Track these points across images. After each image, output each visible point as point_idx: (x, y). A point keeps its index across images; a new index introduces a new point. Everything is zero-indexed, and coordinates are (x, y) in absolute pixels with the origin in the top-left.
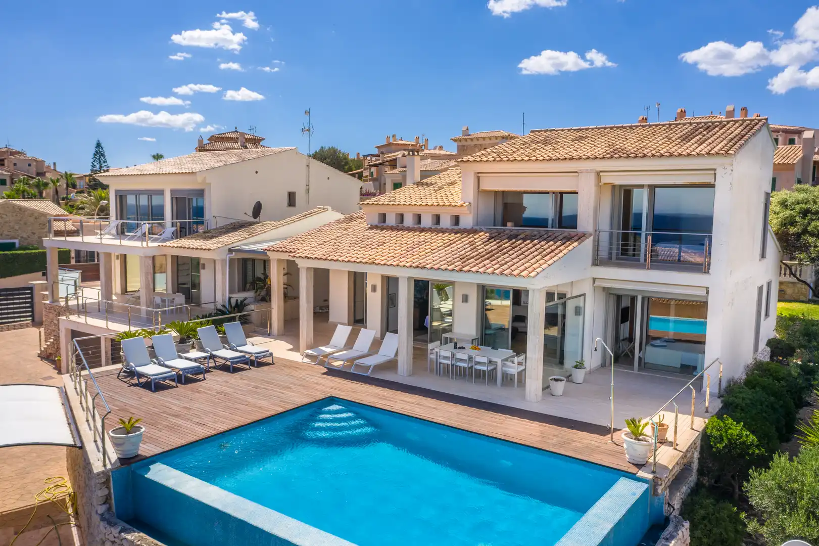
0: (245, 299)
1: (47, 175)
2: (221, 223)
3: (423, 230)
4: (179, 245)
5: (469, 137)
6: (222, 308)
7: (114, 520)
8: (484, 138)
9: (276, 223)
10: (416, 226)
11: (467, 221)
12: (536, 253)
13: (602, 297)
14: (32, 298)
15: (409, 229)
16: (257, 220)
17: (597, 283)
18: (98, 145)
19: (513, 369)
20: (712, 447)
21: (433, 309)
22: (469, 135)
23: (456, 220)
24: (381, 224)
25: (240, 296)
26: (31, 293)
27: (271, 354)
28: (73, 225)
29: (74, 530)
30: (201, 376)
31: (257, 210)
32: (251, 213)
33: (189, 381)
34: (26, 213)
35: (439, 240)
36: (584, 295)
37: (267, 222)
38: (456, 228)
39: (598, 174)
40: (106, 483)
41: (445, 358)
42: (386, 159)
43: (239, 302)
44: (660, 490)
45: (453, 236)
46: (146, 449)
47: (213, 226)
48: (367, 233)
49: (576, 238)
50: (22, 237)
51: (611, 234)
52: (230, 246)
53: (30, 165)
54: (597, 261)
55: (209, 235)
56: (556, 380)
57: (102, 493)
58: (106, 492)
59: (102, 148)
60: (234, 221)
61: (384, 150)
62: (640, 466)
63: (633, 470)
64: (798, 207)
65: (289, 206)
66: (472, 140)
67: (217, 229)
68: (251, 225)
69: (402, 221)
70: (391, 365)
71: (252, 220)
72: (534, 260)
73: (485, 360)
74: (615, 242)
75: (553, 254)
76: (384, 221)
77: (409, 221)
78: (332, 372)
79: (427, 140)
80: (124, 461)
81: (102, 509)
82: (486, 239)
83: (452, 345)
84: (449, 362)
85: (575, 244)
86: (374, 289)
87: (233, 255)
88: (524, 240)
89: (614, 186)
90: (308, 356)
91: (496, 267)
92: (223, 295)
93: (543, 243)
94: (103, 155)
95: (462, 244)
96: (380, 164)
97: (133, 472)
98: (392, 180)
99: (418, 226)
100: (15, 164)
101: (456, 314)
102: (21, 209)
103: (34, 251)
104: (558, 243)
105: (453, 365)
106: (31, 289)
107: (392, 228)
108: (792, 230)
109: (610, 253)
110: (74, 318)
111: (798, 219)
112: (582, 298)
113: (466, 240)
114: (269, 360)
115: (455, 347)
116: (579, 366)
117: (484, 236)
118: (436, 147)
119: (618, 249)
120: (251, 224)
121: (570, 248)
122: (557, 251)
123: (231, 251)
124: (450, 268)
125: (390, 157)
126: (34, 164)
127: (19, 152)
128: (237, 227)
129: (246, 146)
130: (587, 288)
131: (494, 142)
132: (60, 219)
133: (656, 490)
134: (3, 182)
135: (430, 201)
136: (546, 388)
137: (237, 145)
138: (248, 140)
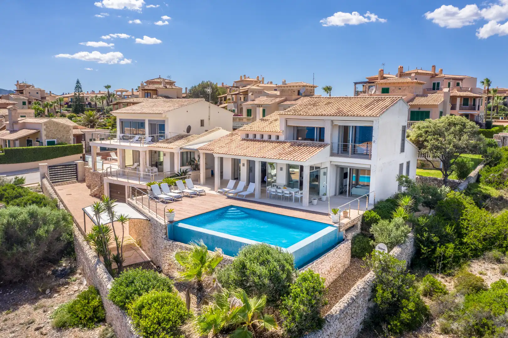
0: (187, 169)
2: (173, 135)
3: (264, 141)
4: (157, 146)
5: (285, 85)
6: (177, 173)
7: (169, 239)
8: (293, 86)
9: (198, 136)
10: (262, 139)
11: (282, 138)
12: (307, 152)
13: (335, 168)
14: (76, 169)
15: (258, 141)
16: (189, 134)
17: (332, 163)
18: (78, 82)
19: (299, 196)
20: (365, 220)
21: (268, 173)
22: (286, 84)
23: (278, 137)
24: (247, 138)
25: (184, 168)
26: (76, 167)
27: (205, 191)
28: (81, 131)
29: (142, 251)
30: (180, 199)
31: (189, 129)
32: (186, 131)
33: (176, 201)
34: (60, 125)
35: (271, 146)
36: (327, 168)
37: (194, 135)
38: (278, 140)
39: (332, 121)
40: (166, 228)
41: (274, 192)
42: (240, 91)
43: (184, 171)
44: (341, 230)
45: (276, 144)
46: (176, 219)
47: (169, 137)
48: (241, 142)
49: (323, 146)
50: (58, 138)
51: (339, 144)
52: (180, 147)
53: (37, 93)
54: (332, 154)
55: (169, 141)
56: (314, 199)
57: (164, 231)
58: (166, 231)
59: (80, 84)
60: (177, 134)
61: (240, 84)
62: (335, 223)
63: (333, 224)
64: (424, 130)
65: (201, 126)
66: (287, 87)
67: (171, 138)
68: (186, 136)
69: (255, 137)
70: (252, 195)
71: (186, 133)
72: (306, 155)
73: (288, 192)
74: (340, 147)
75: (313, 152)
76: (248, 137)
77: (258, 137)
78: (229, 198)
79: (263, 78)
80: (171, 222)
81: (164, 237)
82: (289, 146)
83: (276, 187)
84: (275, 193)
85: (323, 148)
86: (244, 165)
87: (182, 151)
88: (304, 146)
89: (339, 126)
90: (219, 192)
91: (291, 158)
92: (177, 168)
93: (311, 148)
94: (81, 88)
95: (279, 148)
96: (238, 94)
97: (174, 226)
99: (262, 140)
100: (29, 93)
101: (278, 175)
102: (58, 124)
103: (66, 145)
104: (316, 148)
105: (276, 195)
106: (76, 165)
107: (251, 140)
108: (421, 139)
109: (338, 152)
110: (110, 178)
111: (423, 134)
112: (326, 169)
113: (281, 146)
114: (204, 193)
115: (277, 188)
116: (325, 194)
117: (288, 144)
118: (269, 82)
119: (341, 150)
120: (187, 136)
121: (320, 150)
122: (315, 151)
123: (181, 149)
124: (275, 158)
125: (245, 89)
126: (39, 92)
127: (31, 86)
128: (180, 137)
129: (166, 87)
130: (328, 165)
131: (298, 88)
132: (75, 128)
133: (340, 230)
134: (24, 103)
135: (267, 129)
136: (310, 202)
137: (162, 86)
138: (167, 83)
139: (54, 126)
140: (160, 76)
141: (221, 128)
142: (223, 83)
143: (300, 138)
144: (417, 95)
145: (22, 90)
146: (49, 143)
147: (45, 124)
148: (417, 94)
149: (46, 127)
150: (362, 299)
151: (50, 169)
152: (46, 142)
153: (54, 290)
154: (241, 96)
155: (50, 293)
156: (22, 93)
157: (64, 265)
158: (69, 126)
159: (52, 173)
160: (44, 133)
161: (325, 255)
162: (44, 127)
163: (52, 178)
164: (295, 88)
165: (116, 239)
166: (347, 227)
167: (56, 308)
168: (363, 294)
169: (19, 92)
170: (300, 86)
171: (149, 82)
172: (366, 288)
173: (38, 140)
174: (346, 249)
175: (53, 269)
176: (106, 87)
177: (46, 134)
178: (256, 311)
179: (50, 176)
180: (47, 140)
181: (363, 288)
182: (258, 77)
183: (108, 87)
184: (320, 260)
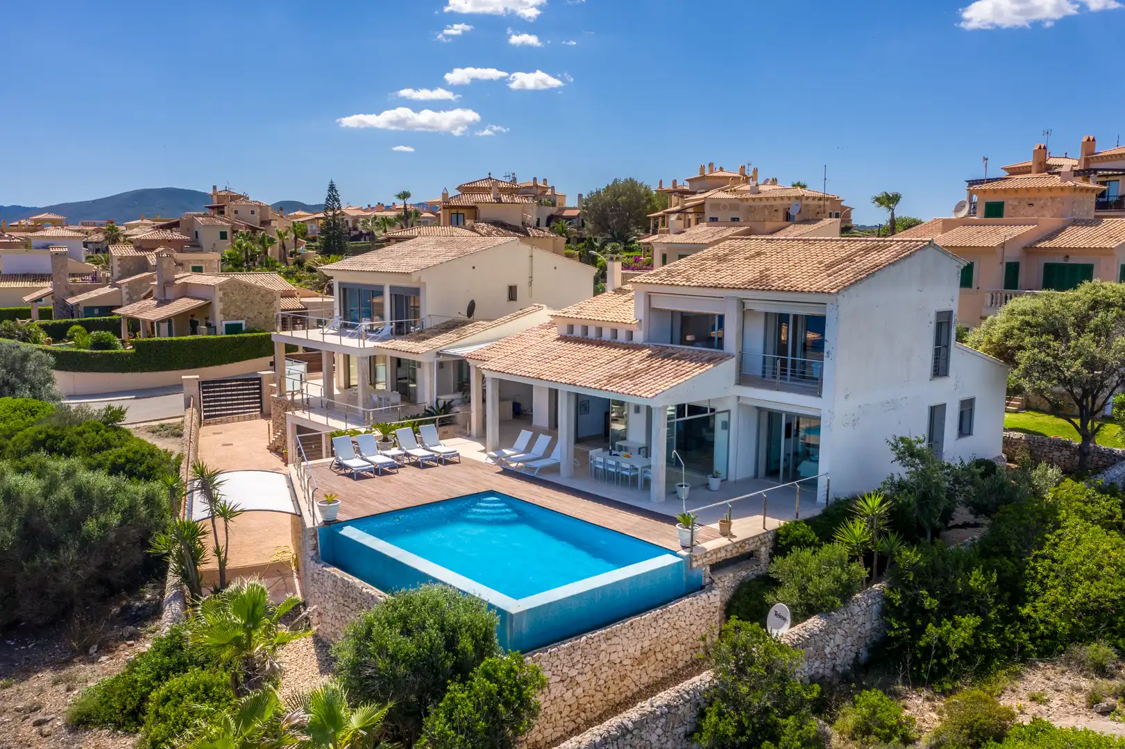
0: (453, 400)
1: (273, 223)
2: (436, 322)
3: (600, 344)
4: (392, 347)
5: (758, 196)
6: (429, 409)
7: (320, 560)
8: (775, 199)
10: (596, 339)
11: (639, 337)
12: (673, 374)
13: (752, 415)
14: (260, 388)
15: (588, 343)
16: (470, 319)
17: (741, 400)
18: (332, 188)
22: (759, 193)
23: (630, 335)
24: (568, 335)
25: (447, 398)
26: (260, 384)
27: (458, 455)
28: (301, 303)
29: (296, 581)
30: (395, 471)
31: (471, 308)
32: (466, 314)
33: (384, 473)
34: (253, 292)
35: (609, 354)
36: (729, 411)
37: (481, 322)
38: (630, 342)
39: (740, 301)
40: (315, 536)
41: (600, 463)
42: (687, 204)
43: (445, 403)
44: (695, 565)
45: (620, 352)
46: (341, 517)
47: (428, 325)
50: (249, 318)
51: (764, 356)
52: (438, 350)
53: (253, 212)
54: (743, 381)
55: (422, 336)
57: (312, 542)
58: (315, 542)
59: (336, 191)
60: (448, 319)
61: (697, 185)
63: (676, 549)
65: (508, 300)
66: (761, 199)
67: (431, 328)
68: (463, 325)
69: (585, 333)
70: (555, 469)
71: (466, 318)
72: (665, 381)
73: (628, 466)
75: (685, 375)
76: (571, 332)
77: (591, 334)
78: (507, 472)
79: (756, 171)
80: (327, 523)
81: (312, 553)
82: (646, 357)
84: (602, 468)
85: (713, 365)
87: (441, 359)
88: (674, 359)
89: (766, 314)
90: (491, 457)
92: (431, 397)
93: (687, 363)
94: (338, 201)
95: (621, 361)
96: (680, 211)
97: (333, 532)
98: (661, 251)
99: (599, 339)
100: (236, 212)
101: (630, 424)
102: (248, 287)
103: (261, 334)
104: (698, 365)
105: (604, 470)
106: (259, 379)
107: (575, 341)
110: (299, 413)
112: (727, 413)
113: (628, 357)
114: (456, 459)
115: (610, 454)
116: (715, 475)
117: (645, 353)
118: (768, 179)
119: (772, 371)
120: (464, 323)
121: (703, 370)
123: (438, 354)
125: (693, 200)
126: (258, 211)
127: (241, 196)
128: (451, 326)
129: (500, 199)
130: (731, 405)
131: (786, 202)
132: (288, 295)
133: (691, 564)
134: (223, 236)
135: (609, 316)
136: (672, 493)
137: (489, 198)
138: (503, 190)
139: (241, 292)
140: (490, 174)
141: (545, 306)
142: (675, 181)
143: (689, 338)
144: (1075, 220)
145: (223, 207)
146: (231, 329)
147: (222, 286)
148: (1076, 217)
149: (224, 294)
150: (659, 731)
151: (203, 388)
152: (224, 326)
153: (106, 648)
154: (690, 216)
155: (96, 652)
156: (222, 213)
157: (148, 596)
158: (271, 292)
159: (209, 397)
160: (218, 307)
161: (624, 623)
162: (220, 294)
163: (209, 406)
164: (779, 202)
165: (217, 552)
166: (714, 559)
167: (91, 684)
168: (663, 720)
169: (216, 210)
170: (789, 198)
171: (465, 189)
172: (677, 706)
173: (209, 321)
174: (702, 610)
175: (124, 603)
176: (399, 196)
177: (224, 309)
178: (361, 731)
179: (204, 402)
180: (224, 323)
181: (666, 706)
182: (743, 167)
183: (405, 195)
184: (603, 631)
